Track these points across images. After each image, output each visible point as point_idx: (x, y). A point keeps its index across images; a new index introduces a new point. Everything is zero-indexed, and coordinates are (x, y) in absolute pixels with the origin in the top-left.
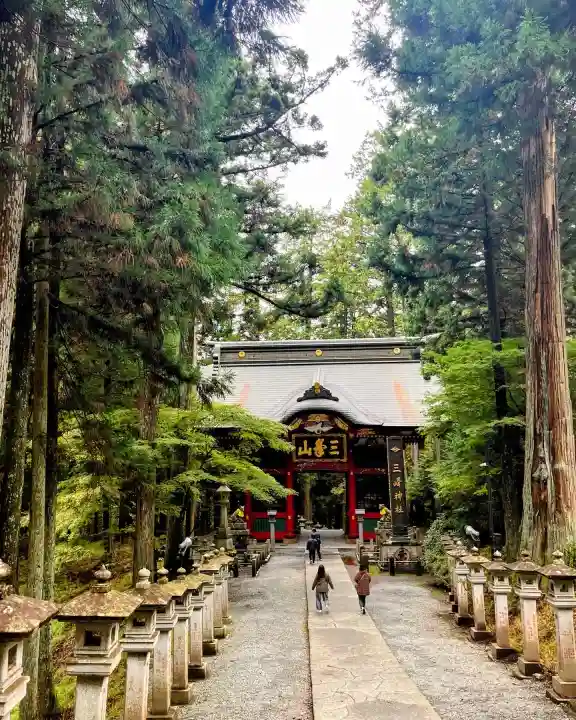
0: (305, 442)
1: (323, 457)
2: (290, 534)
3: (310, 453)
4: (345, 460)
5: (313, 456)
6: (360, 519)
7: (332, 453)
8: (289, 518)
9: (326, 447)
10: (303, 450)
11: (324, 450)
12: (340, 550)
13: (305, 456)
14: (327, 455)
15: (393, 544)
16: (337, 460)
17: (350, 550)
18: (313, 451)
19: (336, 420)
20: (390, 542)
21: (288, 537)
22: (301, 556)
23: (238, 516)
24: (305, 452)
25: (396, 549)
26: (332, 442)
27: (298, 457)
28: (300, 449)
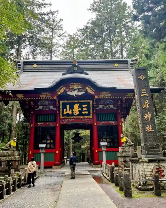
0: (68, 106)
1: (78, 115)
2: (57, 162)
3: (70, 113)
4: (91, 117)
5: (73, 115)
6: (104, 149)
7: (84, 113)
8: (57, 152)
9: (80, 109)
10: (66, 111)
11: (79, 111)
12: (89, 171)
13: (68, 115)
14: (81, 114)
15: (150, 161)
16: (86, 117)
17: (96, 171)
18: (72, 112)
19: (86, 87)
20: (146, 159)
21: (56, 165)
22: (61, 176)
23: (10, 146)
24: (68, 112)
25: (152, 166)
26: (84, 106)
27: (63, 115)
28: (65, 110)
